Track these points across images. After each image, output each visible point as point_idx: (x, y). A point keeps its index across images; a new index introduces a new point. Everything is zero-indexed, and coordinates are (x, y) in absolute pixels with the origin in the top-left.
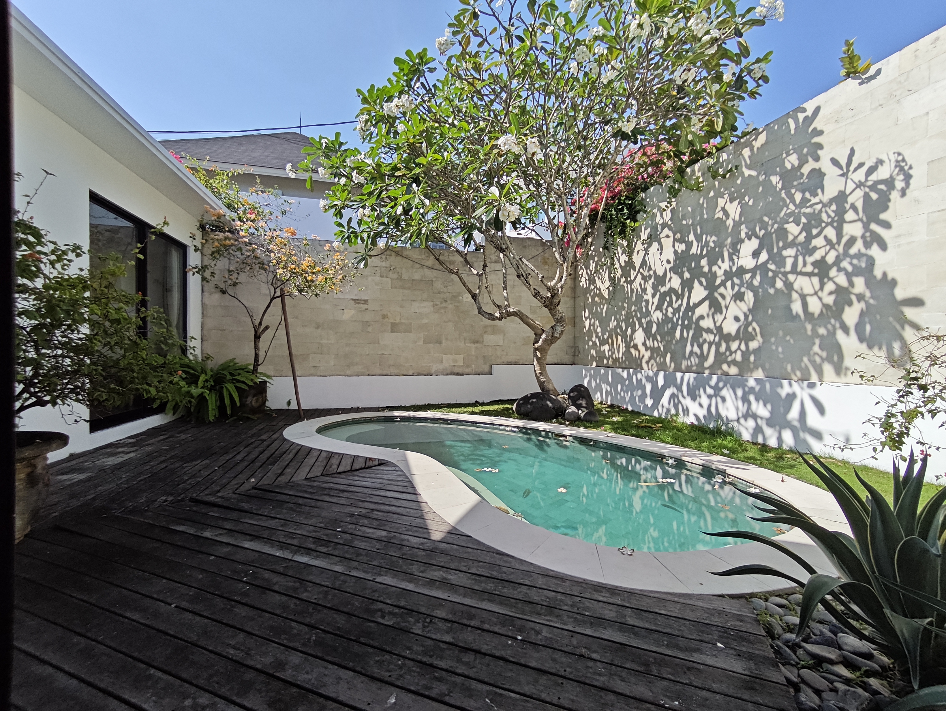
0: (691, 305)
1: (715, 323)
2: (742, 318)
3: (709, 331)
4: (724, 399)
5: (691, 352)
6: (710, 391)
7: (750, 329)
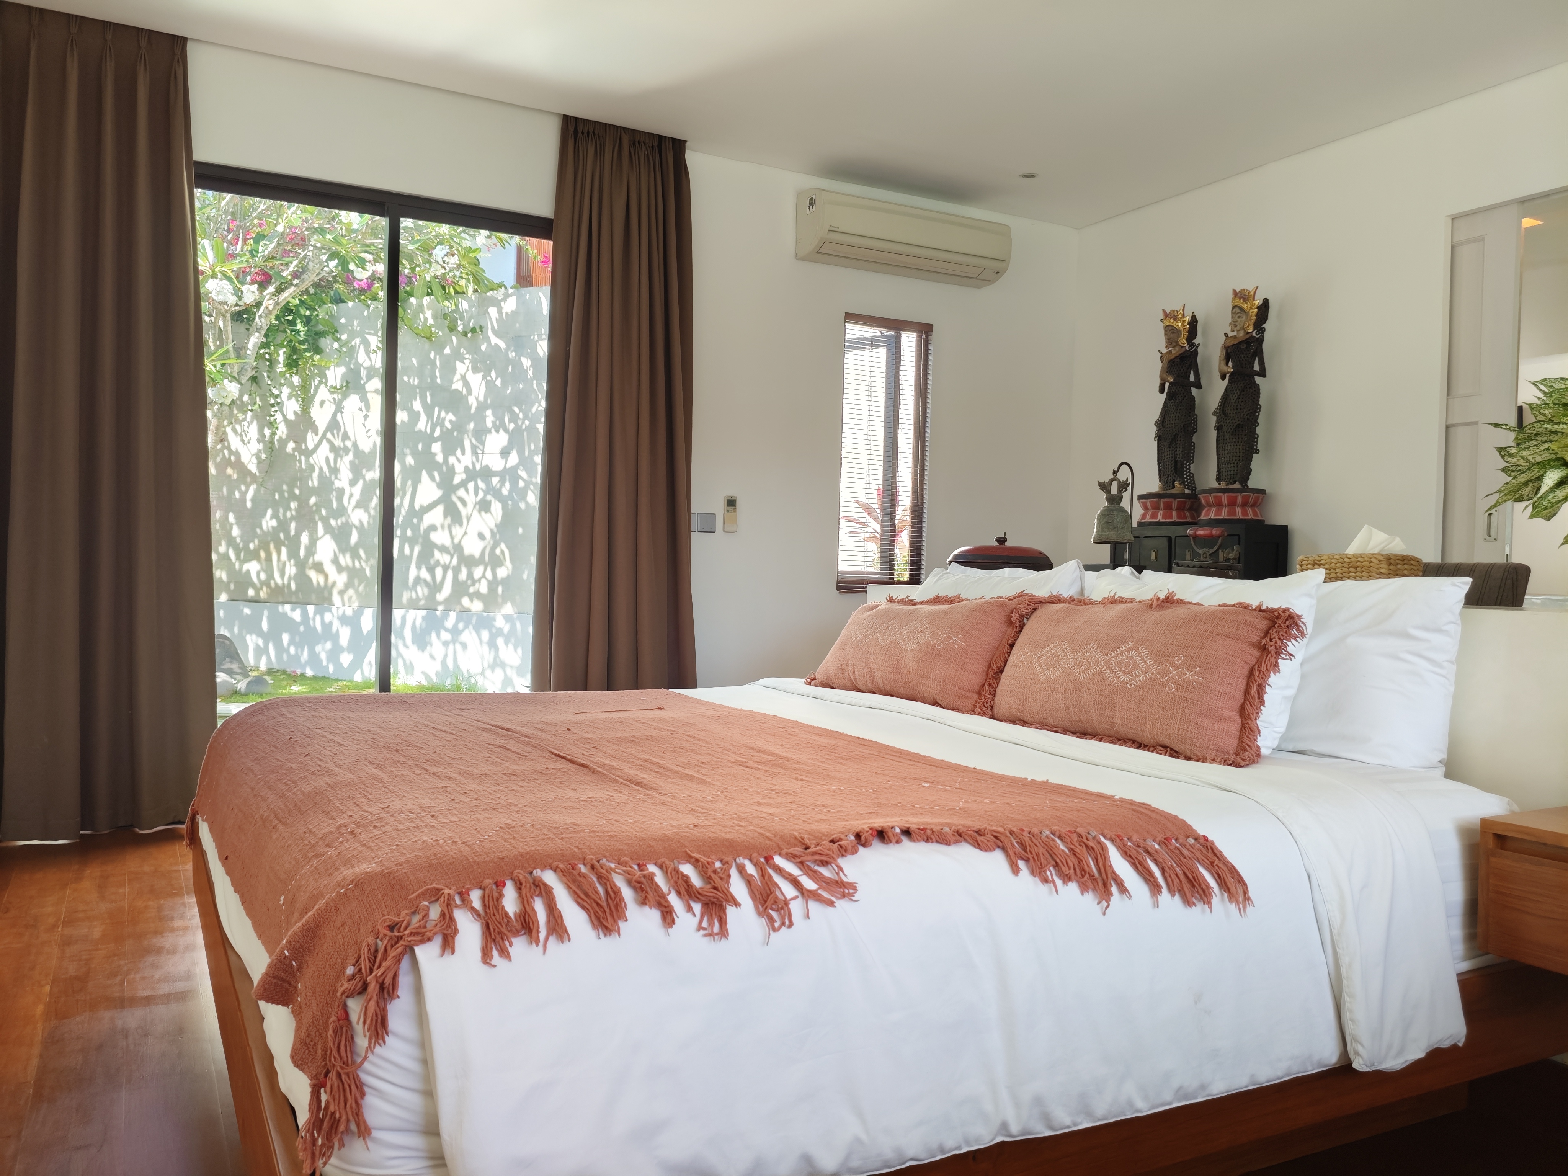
0: (417, 507)
1: (452, 538)
2: (488, 535)
3: (443, 549)
4: (464, 646)
5: (418, 580)
6: (446, 636)
7: (498, 551)
